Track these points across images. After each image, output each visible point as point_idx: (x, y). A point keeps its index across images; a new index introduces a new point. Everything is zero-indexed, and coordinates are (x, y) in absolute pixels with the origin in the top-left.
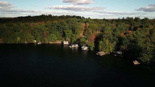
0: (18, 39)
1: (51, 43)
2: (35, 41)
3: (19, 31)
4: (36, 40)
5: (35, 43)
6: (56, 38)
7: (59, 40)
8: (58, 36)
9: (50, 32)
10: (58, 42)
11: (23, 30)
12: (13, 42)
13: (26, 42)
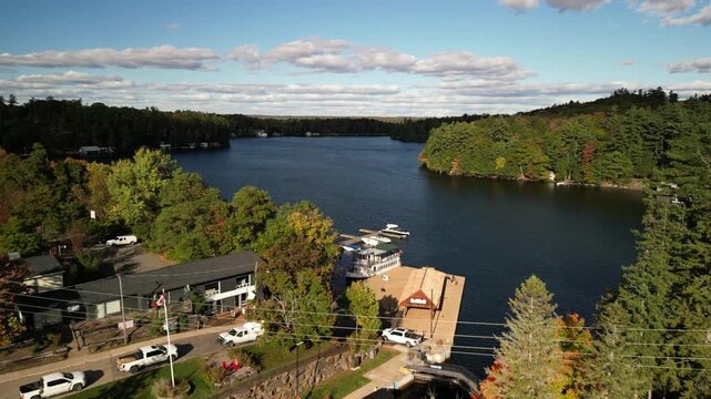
0: (501, 162)
1: (607, 185)
2: (552, 176)
3: (506, 141)
4: (555, 173)
5: (551, 182)
6: (630, 169)
7: (639, 177)
8: (639, 160)
9: (609, 146)
10: (637, 184)
11: (520, 139)
12: (484, 172)
13: (523, 177)
